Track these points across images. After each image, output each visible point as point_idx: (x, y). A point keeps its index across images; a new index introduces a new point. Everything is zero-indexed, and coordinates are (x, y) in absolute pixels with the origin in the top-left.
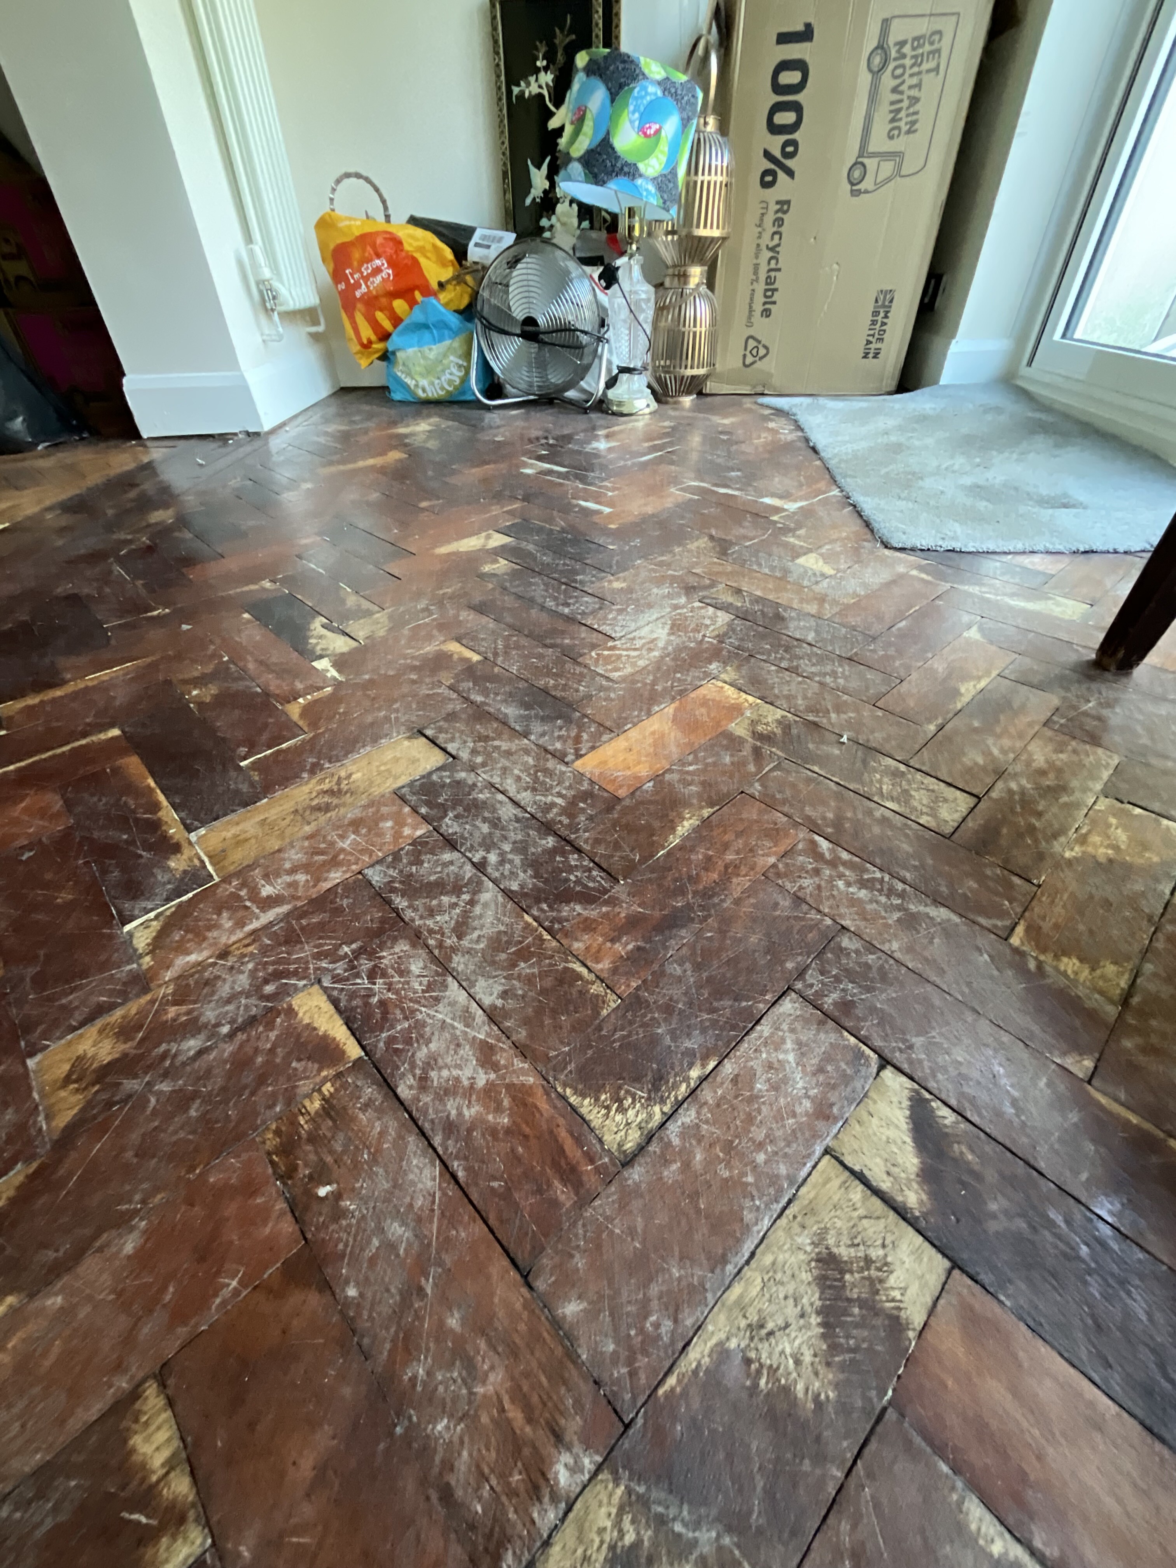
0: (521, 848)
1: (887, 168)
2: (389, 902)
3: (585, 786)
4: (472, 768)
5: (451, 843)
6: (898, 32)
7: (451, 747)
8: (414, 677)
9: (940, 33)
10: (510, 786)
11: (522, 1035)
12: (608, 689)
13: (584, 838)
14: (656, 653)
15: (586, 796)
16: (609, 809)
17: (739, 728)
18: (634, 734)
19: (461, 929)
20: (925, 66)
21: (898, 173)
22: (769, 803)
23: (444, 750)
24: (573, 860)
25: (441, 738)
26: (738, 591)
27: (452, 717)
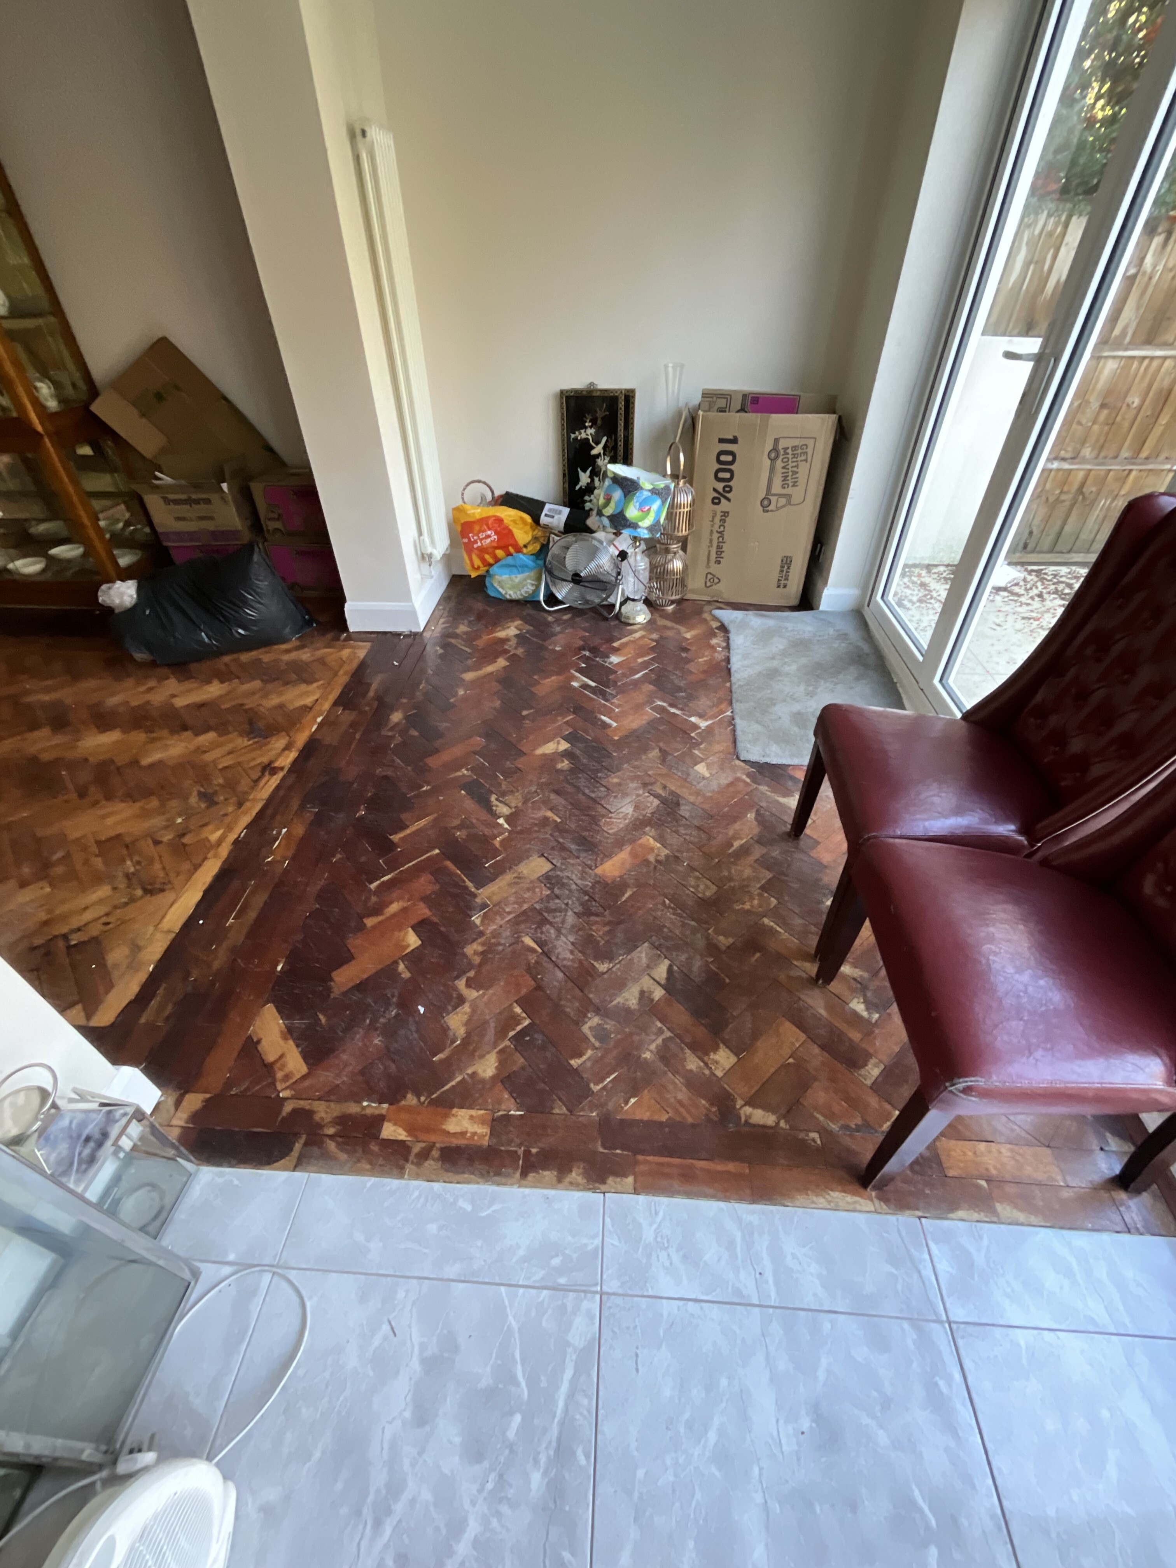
0: (578, 899)
1: (783, 501)
2: (542, 914)
3: (598, 879)
4: (561, 870)
5: (557, 897)
6: (782, 444)
7: (554, 861)
8: (536, 829)
9: (806, 445)
10: (574, 877)
11: (580, 949)
12: (608, 838)
13: (597, 897)
14: (627, 821)
15: (598, 882)
16: (605, 888)
17: (652, 858)
18: (615, 859)
19: (563, 922)
20: (799, 459)
21: (789, 503)
22: (654, 887)
23: (552, 863)
24: (594, 903)
25: (550, 857)
26: (665, 787)
27: (553, 848)
